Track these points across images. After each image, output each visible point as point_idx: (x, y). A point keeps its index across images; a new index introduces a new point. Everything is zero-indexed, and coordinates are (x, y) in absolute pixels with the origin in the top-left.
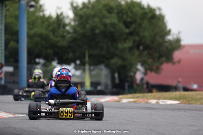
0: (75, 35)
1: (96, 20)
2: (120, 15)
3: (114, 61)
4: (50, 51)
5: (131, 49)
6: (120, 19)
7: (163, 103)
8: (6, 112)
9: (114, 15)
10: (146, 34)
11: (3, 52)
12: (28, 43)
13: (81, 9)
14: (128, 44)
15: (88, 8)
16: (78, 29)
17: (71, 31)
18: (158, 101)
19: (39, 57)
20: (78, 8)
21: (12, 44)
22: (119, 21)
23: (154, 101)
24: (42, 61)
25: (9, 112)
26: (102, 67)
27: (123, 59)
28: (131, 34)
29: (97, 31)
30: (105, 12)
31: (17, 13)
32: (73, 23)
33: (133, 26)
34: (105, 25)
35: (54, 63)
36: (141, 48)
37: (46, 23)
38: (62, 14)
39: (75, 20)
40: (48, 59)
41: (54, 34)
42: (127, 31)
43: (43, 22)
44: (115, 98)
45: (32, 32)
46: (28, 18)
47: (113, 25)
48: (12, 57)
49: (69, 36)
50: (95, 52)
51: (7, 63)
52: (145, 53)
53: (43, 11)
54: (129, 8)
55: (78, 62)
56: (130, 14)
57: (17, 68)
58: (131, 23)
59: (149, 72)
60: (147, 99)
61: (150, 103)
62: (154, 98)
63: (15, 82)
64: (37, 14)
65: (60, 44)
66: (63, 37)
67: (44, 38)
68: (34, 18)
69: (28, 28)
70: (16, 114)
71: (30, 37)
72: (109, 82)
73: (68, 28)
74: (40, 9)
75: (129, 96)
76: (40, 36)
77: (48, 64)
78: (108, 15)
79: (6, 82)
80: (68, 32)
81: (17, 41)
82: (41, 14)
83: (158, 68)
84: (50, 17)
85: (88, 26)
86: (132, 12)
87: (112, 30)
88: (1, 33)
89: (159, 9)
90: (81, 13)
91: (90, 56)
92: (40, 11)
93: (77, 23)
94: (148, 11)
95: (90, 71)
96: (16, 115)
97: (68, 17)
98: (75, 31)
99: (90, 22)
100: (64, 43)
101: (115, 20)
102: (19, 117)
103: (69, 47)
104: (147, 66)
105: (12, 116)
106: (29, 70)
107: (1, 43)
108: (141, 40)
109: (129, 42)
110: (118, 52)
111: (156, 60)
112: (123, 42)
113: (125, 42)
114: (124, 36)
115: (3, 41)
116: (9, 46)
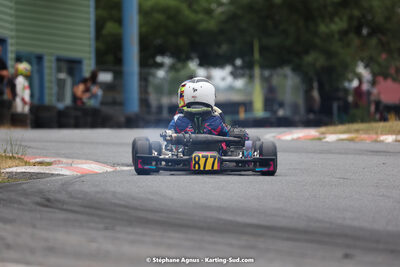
0: (232, 8)
3: (309, 58)
4: (182, 40)
5: (344, 33)
8: (97, 161)
10: (376, 3)
11: (93, 43)
12: (140, 26)
14: (339, 25)
18: (399, 137)
19: (163, 53)
21: (110, 27)
23: (389, 139)
24: (167, 61)
25: (105, 163)
26: (287, 71)
27: (329, 55)
35: (193, 65)
36: (365, 31)
40: (181, 58)
41: (190, 6)
44: (313, 132)
45: (148, 3)
48: (110, 53)
49: (220, 10)
50: (273, 42)
52: (374, 41)
55: (238, 62)
57: (119, 74)
59: (380, 79)
60: (377, 133)
61: (382, 141)
62: (390, 132)
63: (115, 103)
65: (202, 26)
66: (209, 12)
67: (172, 14)
70: (119, 165)
71: (144, 13)
72: (301, 101)
75: (340, 128)
76: (165, 10)
77: (179, 66)
80: (219, 3)
81: (120, 21)
83: (398, 71)
88: (88, 7)
91: (263, 49)
96: (118, 168)
100: (210, 24)
102: (123, 171)
103: (221, 32)
104: (376, 68)
105: (110, 169)
106: (144, 79)
107: (89, 26)
108: (364, 16)
109: (341, 19)
110: (317, 41)
111: (395, 55)
112: (328, 20)
113: (332, 20)
114: (330, 9)
115: (92, 23)
116: (104, 31)
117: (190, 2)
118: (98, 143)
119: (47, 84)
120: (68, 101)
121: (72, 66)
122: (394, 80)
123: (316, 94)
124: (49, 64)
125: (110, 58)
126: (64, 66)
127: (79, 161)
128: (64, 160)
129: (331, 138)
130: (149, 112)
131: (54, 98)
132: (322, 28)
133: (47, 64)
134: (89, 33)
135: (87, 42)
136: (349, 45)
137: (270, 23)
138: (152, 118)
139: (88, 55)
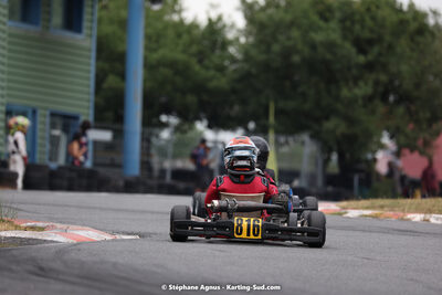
0: (246, 66)
1: (295, 33)
2: (348, 23)
3: (329, 125)
4: (191, 99)
5: (369, 99)
6: (346, 32)
7: (439, 222)
8: (94, 228)
9: (333, 24)
10: (404, 68)
11: (92, 97)
12: (145, 81)
13: (263, 9)
14: (363, 90)
15: (278, 6)
16: (254, 52)
17: (239, 56)
18: (428, 216)
19: (168, 112)
20: (257, 8)
21: (112, 80)
22: (345, 37)
23: (417, 217)
24: (174, 120)
25: (103, 230)
26: (305, 137)
27: (351, 121)
28: (370, 67)
29: (296, 59)
30: (315, 18)
31: (123, 13)
32: (243, 40)
33: (376, 49)
34: (313, 46)
35: (200, 126)
36: (391, 98)
37: (185, 37)
38: (220, 18)
39: (247, 33)
40: (188, 117)
41: (200, 61)
42: (361, 59)
43: (179, 36)
45: (155, 56)
46: (147, 25)
47: (330, 46)
48: (110, 110)
49: (233, 67)
50: (291, 105)
51: (100, 123)
52: (401, 110)
53: (180, 12)
54: (368, 10)
55: (252, 125)
56: (369, 22)
57: (119, 134)
58: (371, 42)
59: (406, 151)
60: (403, 211)
61: (409, 220)
62: (418, 210)
63: (114, 165)
64: (167, 18)
65: (213, 84)
66: (221, 69)
67: (179, 69)
68: (160, 26)
69: (147, 48)
70: (118, 233)
71: (149, 67)
73: (232, 50)
74: (173, 7)
75: (363, 203)
76: (172, 64)
77: (186, 127)
78: (321, 23)
79: (95, 164)
80: (233, 60)
81: (122, 76)
82: (175, 18)
83: (427, 144)
84: (194, 26)
85: (276, 48)
86: (373, 18)
87: (328, 56)
88: (89, 58)
89: (435, 13)
90: (262, 17)
91: (278, 113)
92: (174, 11)
93: (251, 39)
94: (409, 16)
95: (278, 144)
96: (118, 237)
97: (233, 26)
98: (247, 57)
99: (281, 38)
100: (221, 82)
101: (336, 36)
102: (123, 240)
103: (234, 91)
104: (403, 140)
105: (109, 237)
106: (146, 140)
107: (88, 79)
108: (391, 82)
109: (366, 84)
110: (339, 106)
111: (424, 126)
112: (351, 84)
113: (356, 84)
114: (354, 71)
115: (92, 75)
116: (105, 85)
117: (201, 57)
118: (95, 208)
119: (39, 141)
120: (62, 160)
121: (66, 121)
122: (422, 153)
124: (42, 119)
125: (110, 115)
126: (59, 121)
127: (75, 227)
128: (58, 225)
129: (353, 213)
130: (151, 177)
131: (46, 157)
132: (345, 92)
133: (39, 119)
134: (88, 86)
135: (86, 97)
136: (373, 112)
137: (288, 83)
138: (154, 182)
139: (86, 111)
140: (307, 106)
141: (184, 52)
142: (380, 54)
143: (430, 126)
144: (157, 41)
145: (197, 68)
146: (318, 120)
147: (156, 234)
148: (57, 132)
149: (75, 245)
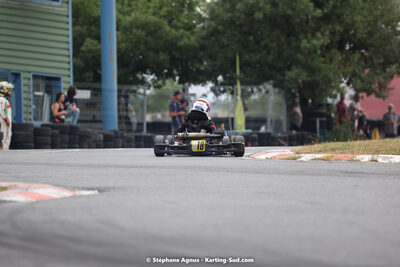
0: (213, 23)
3: (291, 74)
4: (163, 56)
5: (327, 48)
7: (386, 162)
8: (56, 185)
10: (358, 18)
12: (118, 43)
14: (321, 40)
16: (219, 11)
18: (375, 157)
23: (366, 158)
24: (150, 78)
25: (65, 187)
26: (269, 86)
27: (311, 70)
28: (326, 19)
29: (259, 15)
36: (347, 47)
41: (170, 22)
42: (319, 12)
44: (288, 151)
45: (129, 19)
48: (88, 70)
50: (256, 57)
52: (357, 56)
55: (220, 78)
57: (97, 92)
59: (364, 94)
60: (352, 153)
61: (358, 161)
62: (366, 152)
63: (95, 121)
66: (190, 28)
69: (119, 11)
70: (79, 189)
72: (283, 118)
76: (144, 26)
77: (160, 82)
80: (201, 19)
81: (98, 38)
83: (382, 87)
85: (240, 6)
87: (289, 12)
95: (245, 95)
96: (78, 193)
98: (213, 15)
100: (192, 40)
102: (81, 196)
103: (203, 48)
104: (359, 84)
105: (67, 194)
108: (346, 31)
109: (323, 34)
110: (299, 56)
111: (378, 71)
112: (309, 35)
113: (314, 36)
114: (312, 24)
115: (70, 39)
116: (83, 48)
117: (170, 18)
118: (63, 165)
119: (24, 102)
120: (46, 120)
121: (50, 83)
122: (378, 96)
123: (298, 110)
124: (26, 82)
125: (90, 74)
126: (42, 84)
127: (35, 185)
128: (21, 185)
129: (306, 157)
131: (31, 117)
132: (304, 43)
133: (23, 82)
134: (68, 50)
135: (67, 59)
136: (331, 61)
137: (251, 38)
138: (131, 135)
139: (67, 72)
140: (270, 58)
141: (154, 14)
142: (335, 7)
143: (384, 70)
144: (130, 5)
145: (168, 28)
146: (281, 71)
147: (114, 188)
148: (41, 94)
149: (32, 204)
